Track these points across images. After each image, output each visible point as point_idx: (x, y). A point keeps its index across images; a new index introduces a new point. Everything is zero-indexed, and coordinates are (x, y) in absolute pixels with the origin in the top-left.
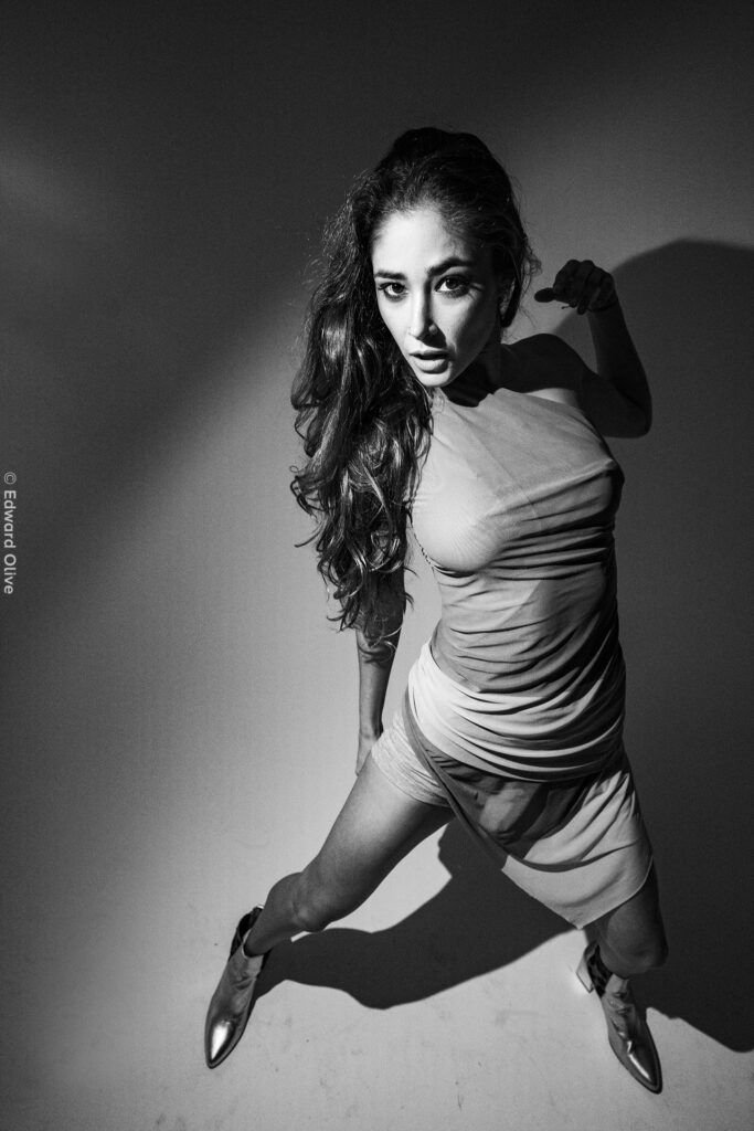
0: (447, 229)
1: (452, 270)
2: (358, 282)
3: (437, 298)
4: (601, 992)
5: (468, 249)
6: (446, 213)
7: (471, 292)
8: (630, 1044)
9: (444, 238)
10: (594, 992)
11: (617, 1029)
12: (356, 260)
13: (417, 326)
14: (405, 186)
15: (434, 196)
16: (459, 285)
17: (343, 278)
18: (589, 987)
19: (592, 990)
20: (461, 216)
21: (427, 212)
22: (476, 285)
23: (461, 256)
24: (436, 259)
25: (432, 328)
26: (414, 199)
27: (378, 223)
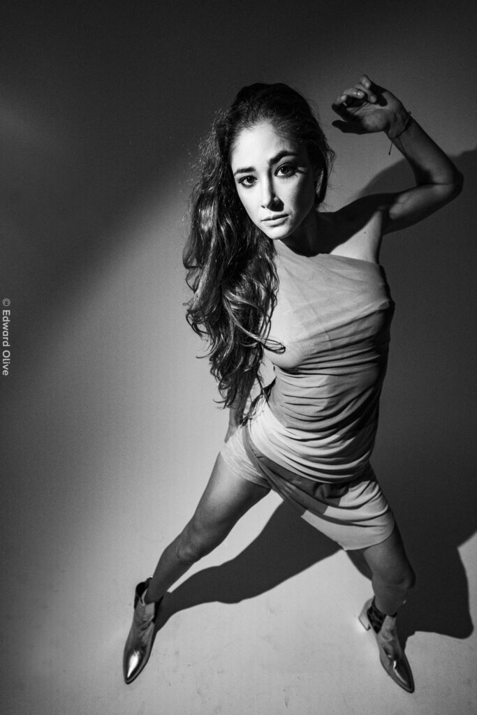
0: (278, 133)
1: (284, 160)
2: (221, 180)
3: (277, 181)
4: (377, 630)
5: (292, 145)
6: (275, 124)
7: (297, 174)
8: (395, 663)
9: (276, 139)
10: (372, 630)
11: (387, 653)
12: (220, 164)
13: (266, 200)
14: (248, 114)
15: (266, 115)
16: (289, 170)
17: (212, 178)
18: (367, 627)
19: (369, 628)
20: (285, 124)
21: (263, 125)
22: (300, 169)
23: (288, 149)
24: (272, 154)
25: (276, 199)
26: (254, 119)
27: (233, 139)
